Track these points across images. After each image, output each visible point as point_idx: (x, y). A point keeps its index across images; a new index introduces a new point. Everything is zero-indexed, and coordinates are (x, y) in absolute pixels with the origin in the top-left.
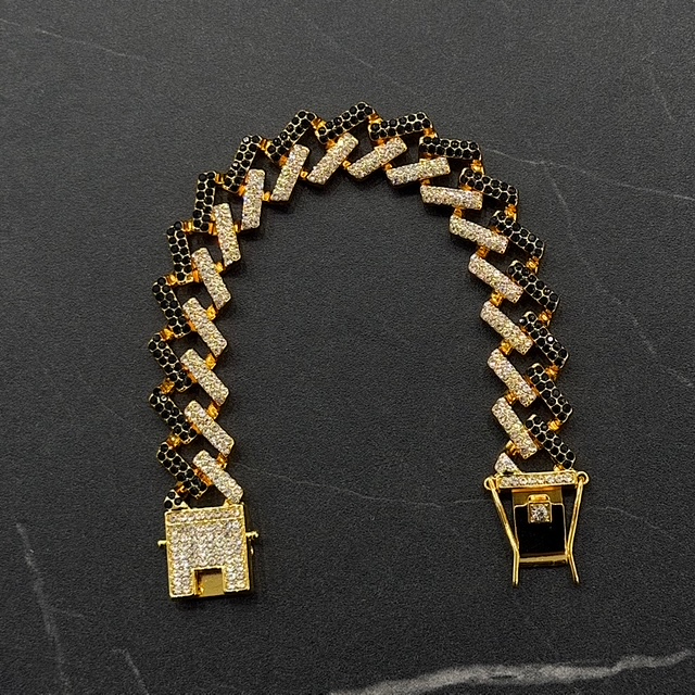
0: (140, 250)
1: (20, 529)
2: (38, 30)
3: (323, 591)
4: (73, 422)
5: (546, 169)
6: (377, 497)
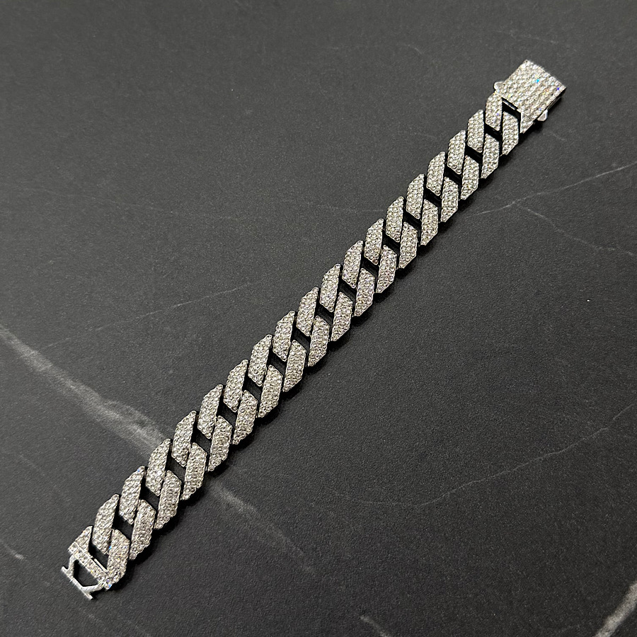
0: (321, 392)
1: (365, 619)
2: (175, 306)
3: (579, 527)
4: (351, 525)
5: (518, 205)
6: (566, 447)
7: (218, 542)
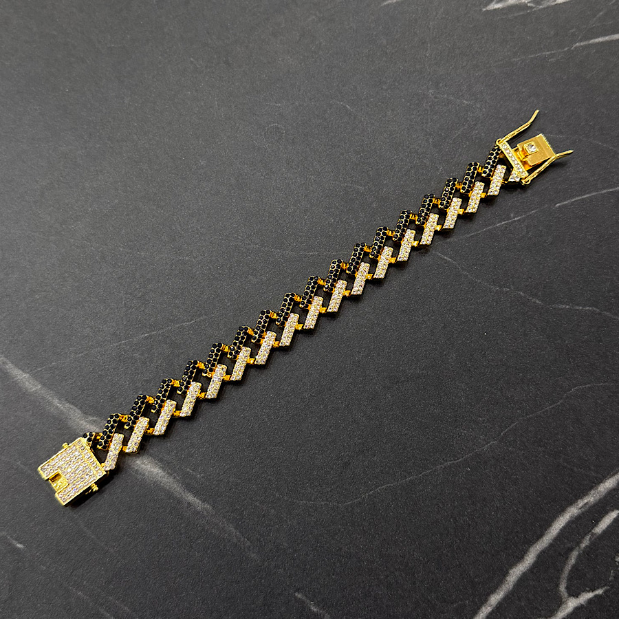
0: (264, 411)
2: (143, 336)
4: (288, 521)
5: (431, 249)
6: (463, 457)
7: (181, 534)
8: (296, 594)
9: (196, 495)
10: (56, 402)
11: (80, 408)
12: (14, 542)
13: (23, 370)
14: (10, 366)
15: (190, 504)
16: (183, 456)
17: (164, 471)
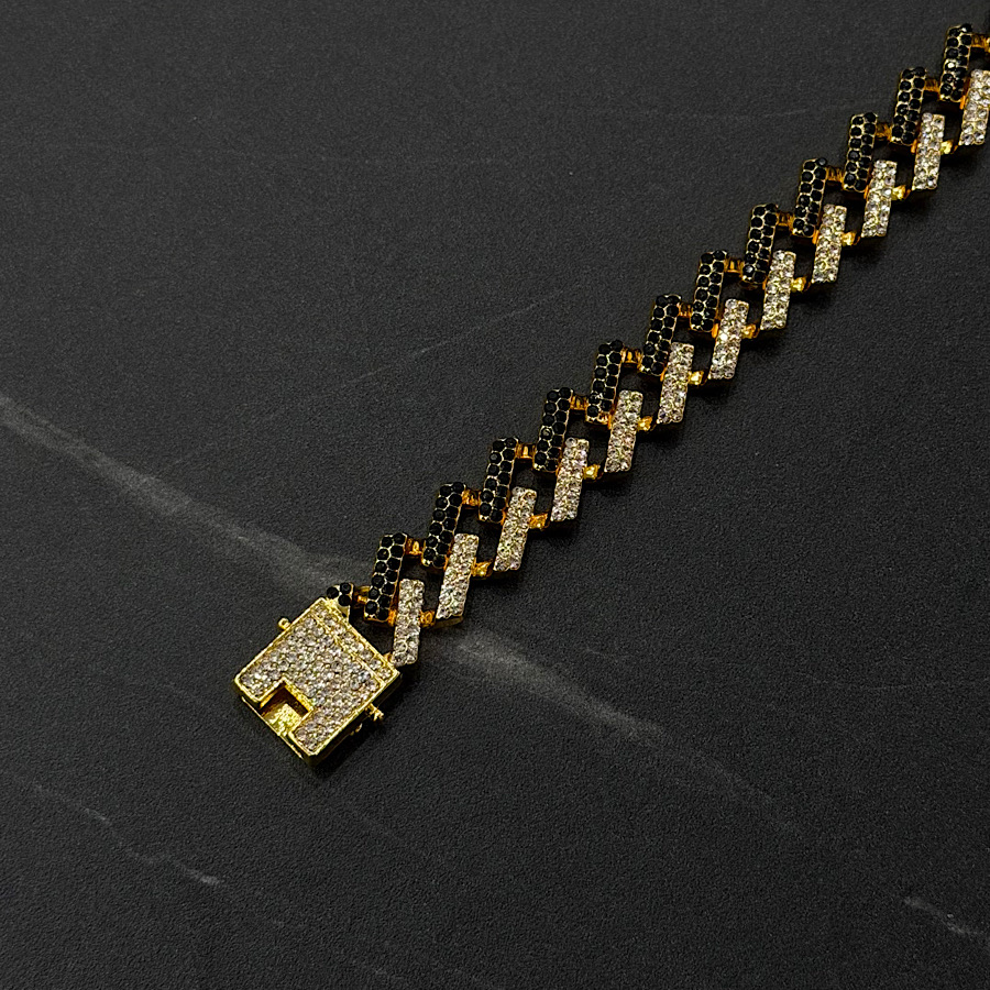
4: (854, 736)
7: (600, 798)
8: (907, 902)
9: (617, 704)
10: (235, 532)
11: (298, 540)
12: (194, 874)
13: (138, 469)
14: (104, 463)
15: (608, 729)
16: (569, 620)
17: (530, 659)
